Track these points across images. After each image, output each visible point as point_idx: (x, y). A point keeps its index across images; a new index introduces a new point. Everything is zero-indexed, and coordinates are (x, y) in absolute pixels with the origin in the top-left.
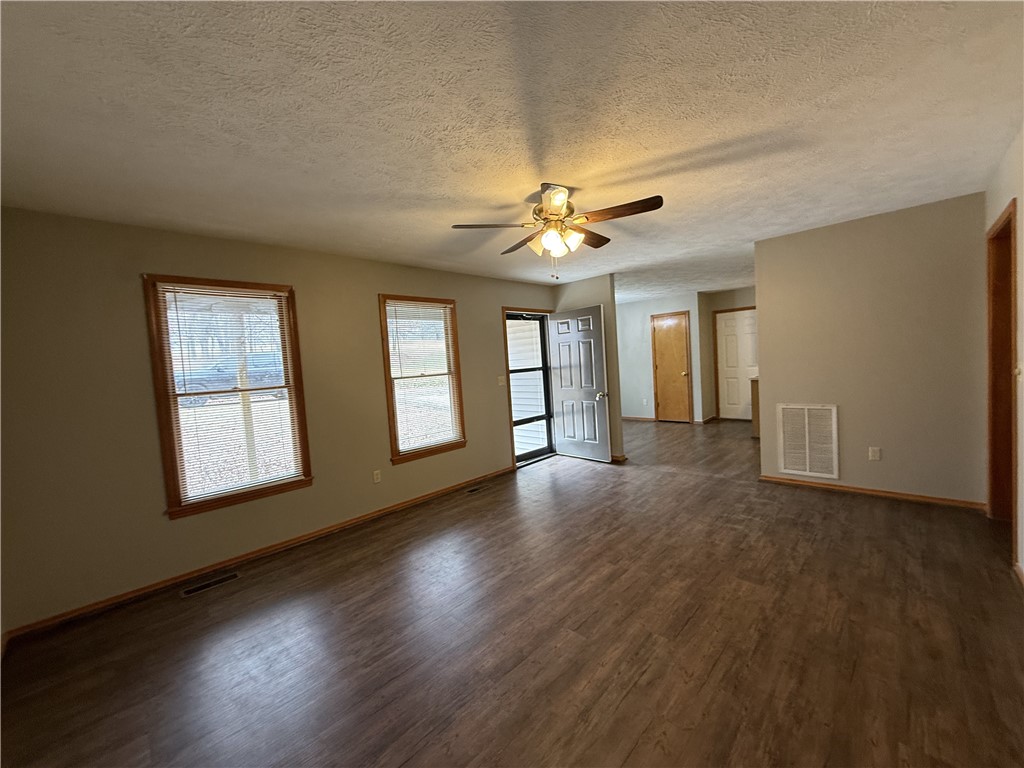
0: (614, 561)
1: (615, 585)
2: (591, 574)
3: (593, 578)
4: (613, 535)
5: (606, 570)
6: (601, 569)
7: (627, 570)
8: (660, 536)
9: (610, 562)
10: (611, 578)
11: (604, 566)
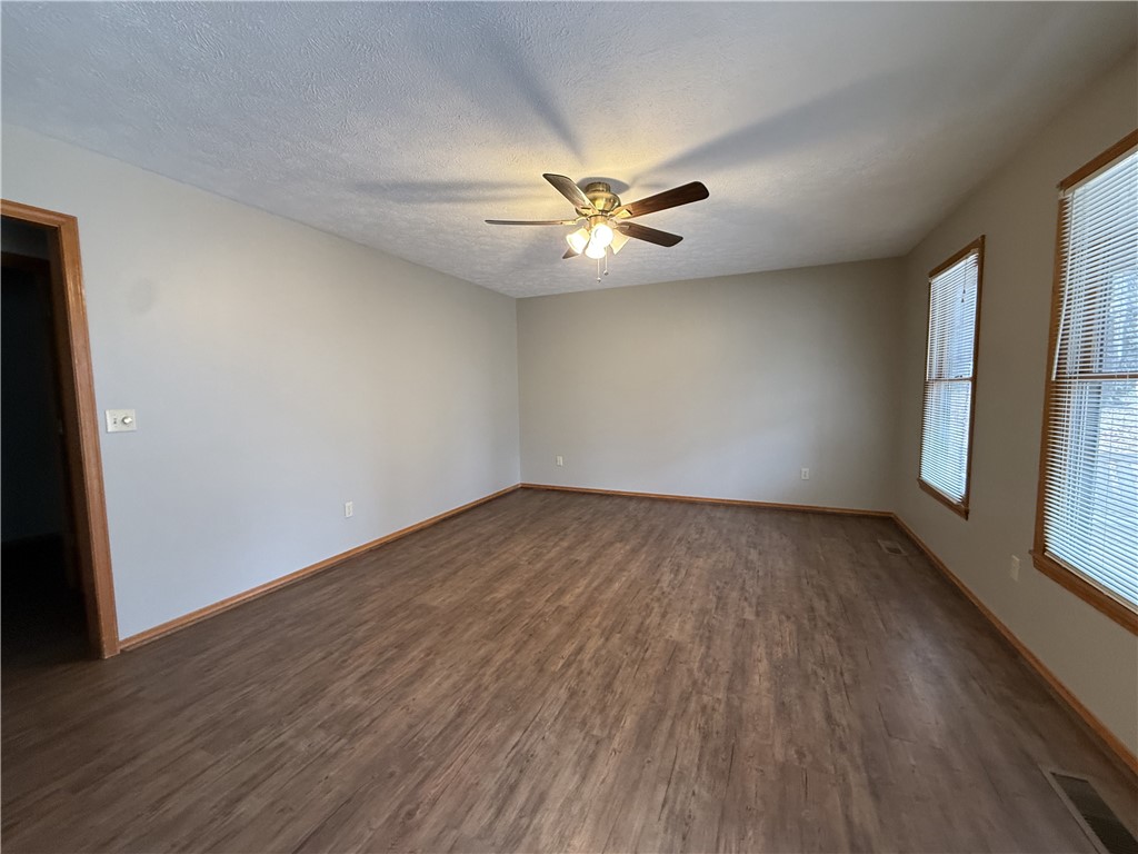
0: (560, 609)
1: (557, 587)
2: (582, 593)
3: (577, 591)
4: (569, 649)
5: (567, 600)
6: (572, 599)
7: (547, 601)
8: (499, 659)
9: (565, 608)
10: (561, 592)
11: (571, 603)
